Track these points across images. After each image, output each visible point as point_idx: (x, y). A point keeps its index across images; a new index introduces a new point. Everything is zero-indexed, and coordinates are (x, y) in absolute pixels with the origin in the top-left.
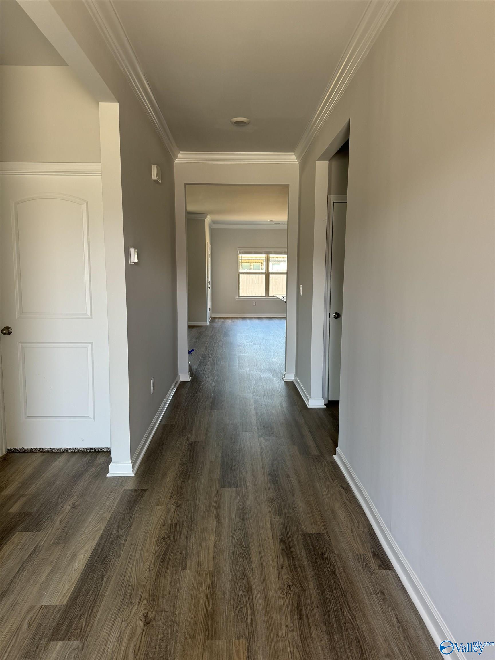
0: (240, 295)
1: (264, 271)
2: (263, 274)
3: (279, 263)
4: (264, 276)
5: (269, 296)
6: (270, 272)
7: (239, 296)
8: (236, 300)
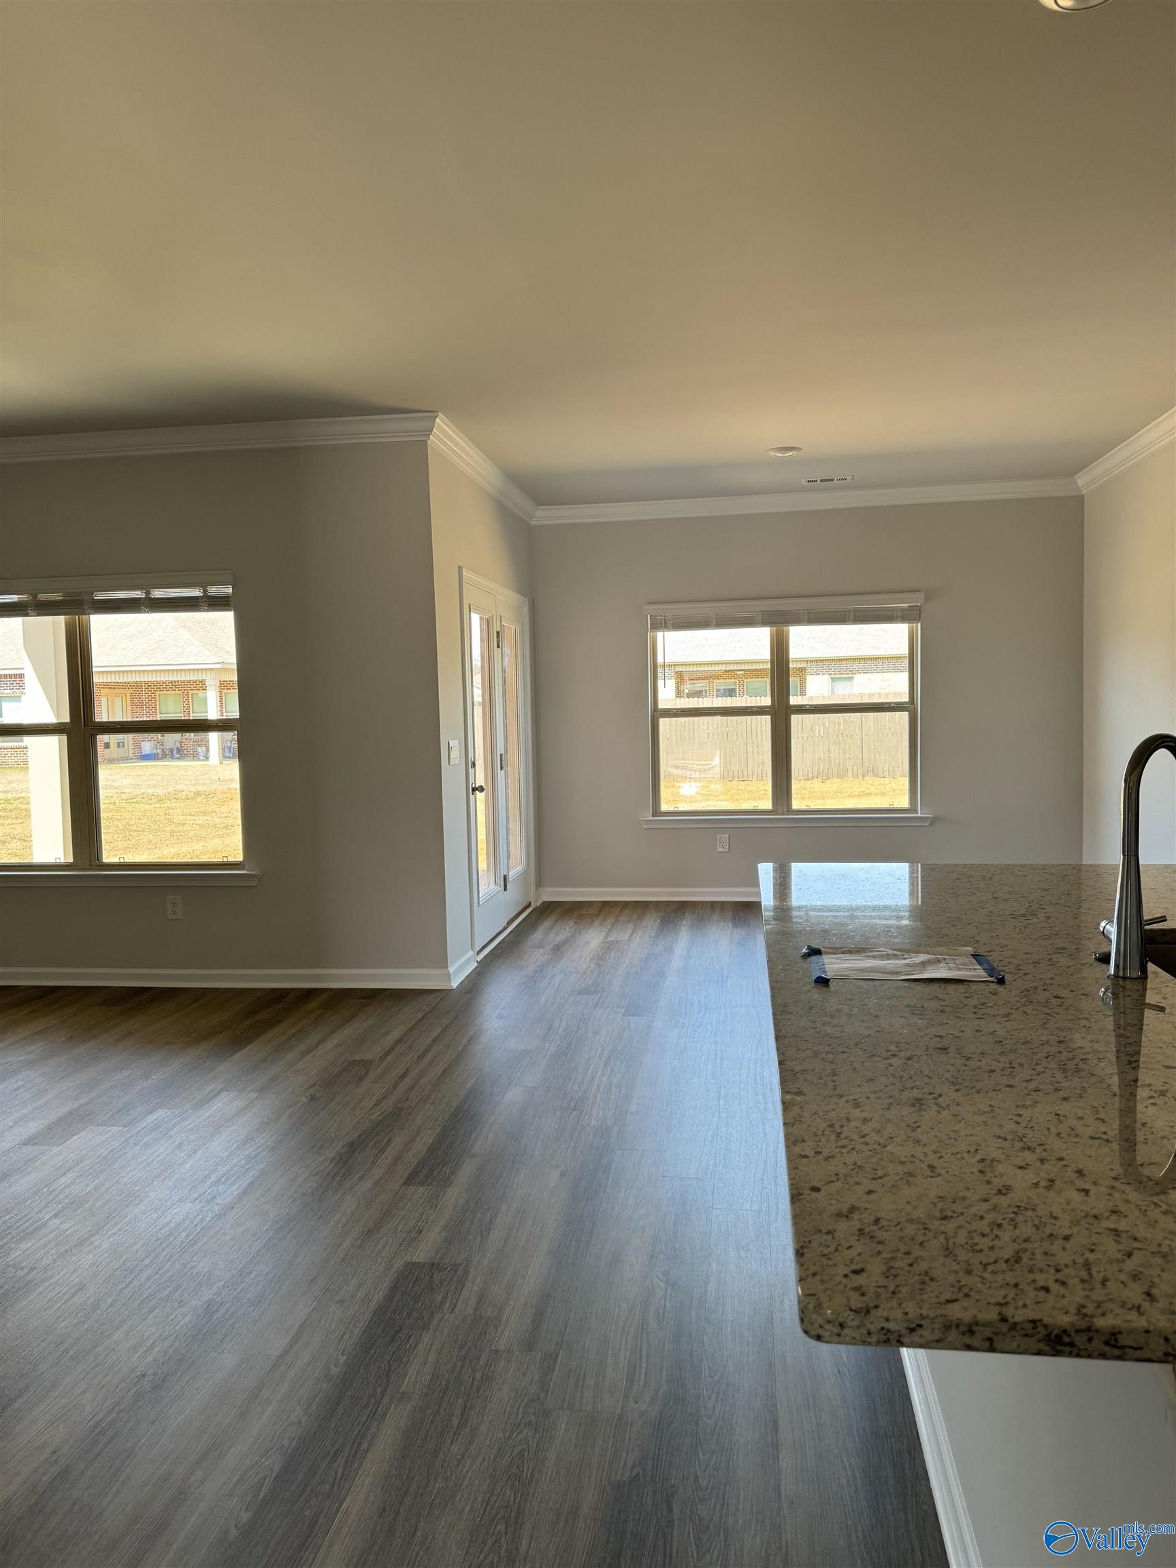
0: (664, 807)
1: (766, 701)
2: (760, 711)
3: (852, 676)
4: (766, 720)
5: (789, 810)
6: (794, 700)
7: (657, 812)
8: (645, 827)
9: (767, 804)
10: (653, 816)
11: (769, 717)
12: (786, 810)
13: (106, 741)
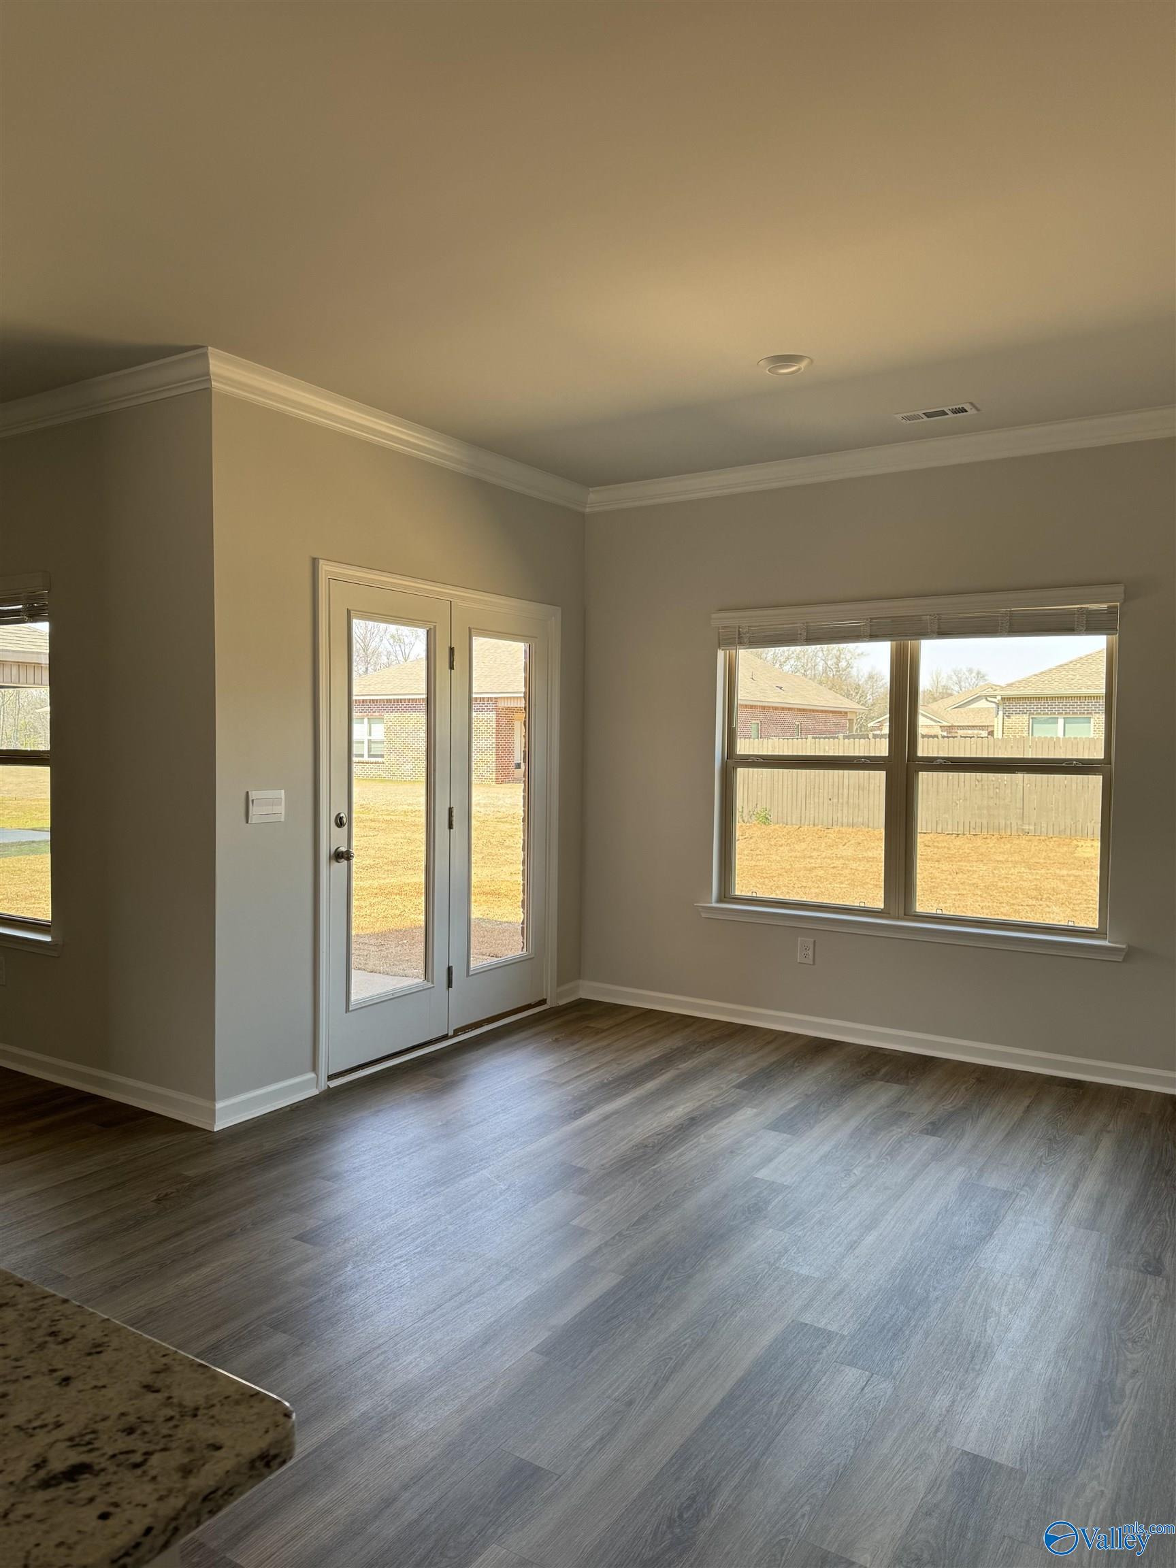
0: (738, 892)
2: (871, 764)
4: (879, 778)
5: (911, 913)
6: (920, 750)
7: (726, 893)
8: (704, 915)
9: (877, 900)
10: (720, 900)
11: (884, 773)
12: (902, 912)
13: (516, 762)
